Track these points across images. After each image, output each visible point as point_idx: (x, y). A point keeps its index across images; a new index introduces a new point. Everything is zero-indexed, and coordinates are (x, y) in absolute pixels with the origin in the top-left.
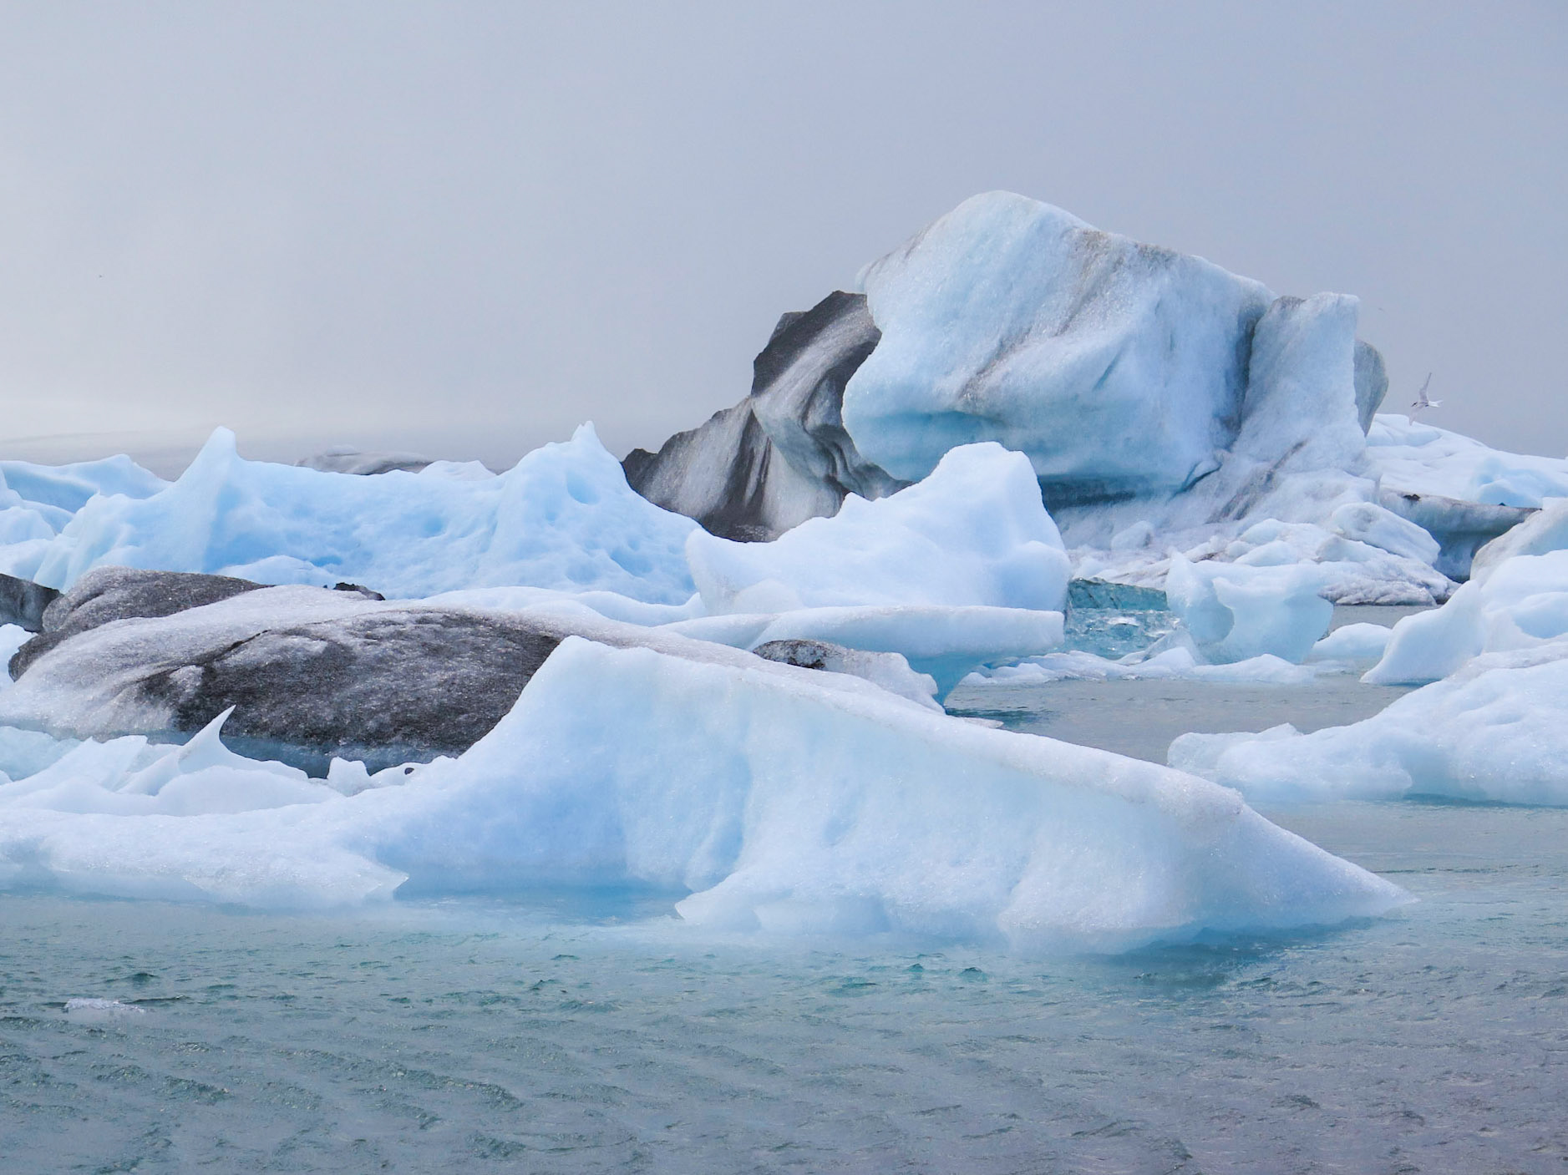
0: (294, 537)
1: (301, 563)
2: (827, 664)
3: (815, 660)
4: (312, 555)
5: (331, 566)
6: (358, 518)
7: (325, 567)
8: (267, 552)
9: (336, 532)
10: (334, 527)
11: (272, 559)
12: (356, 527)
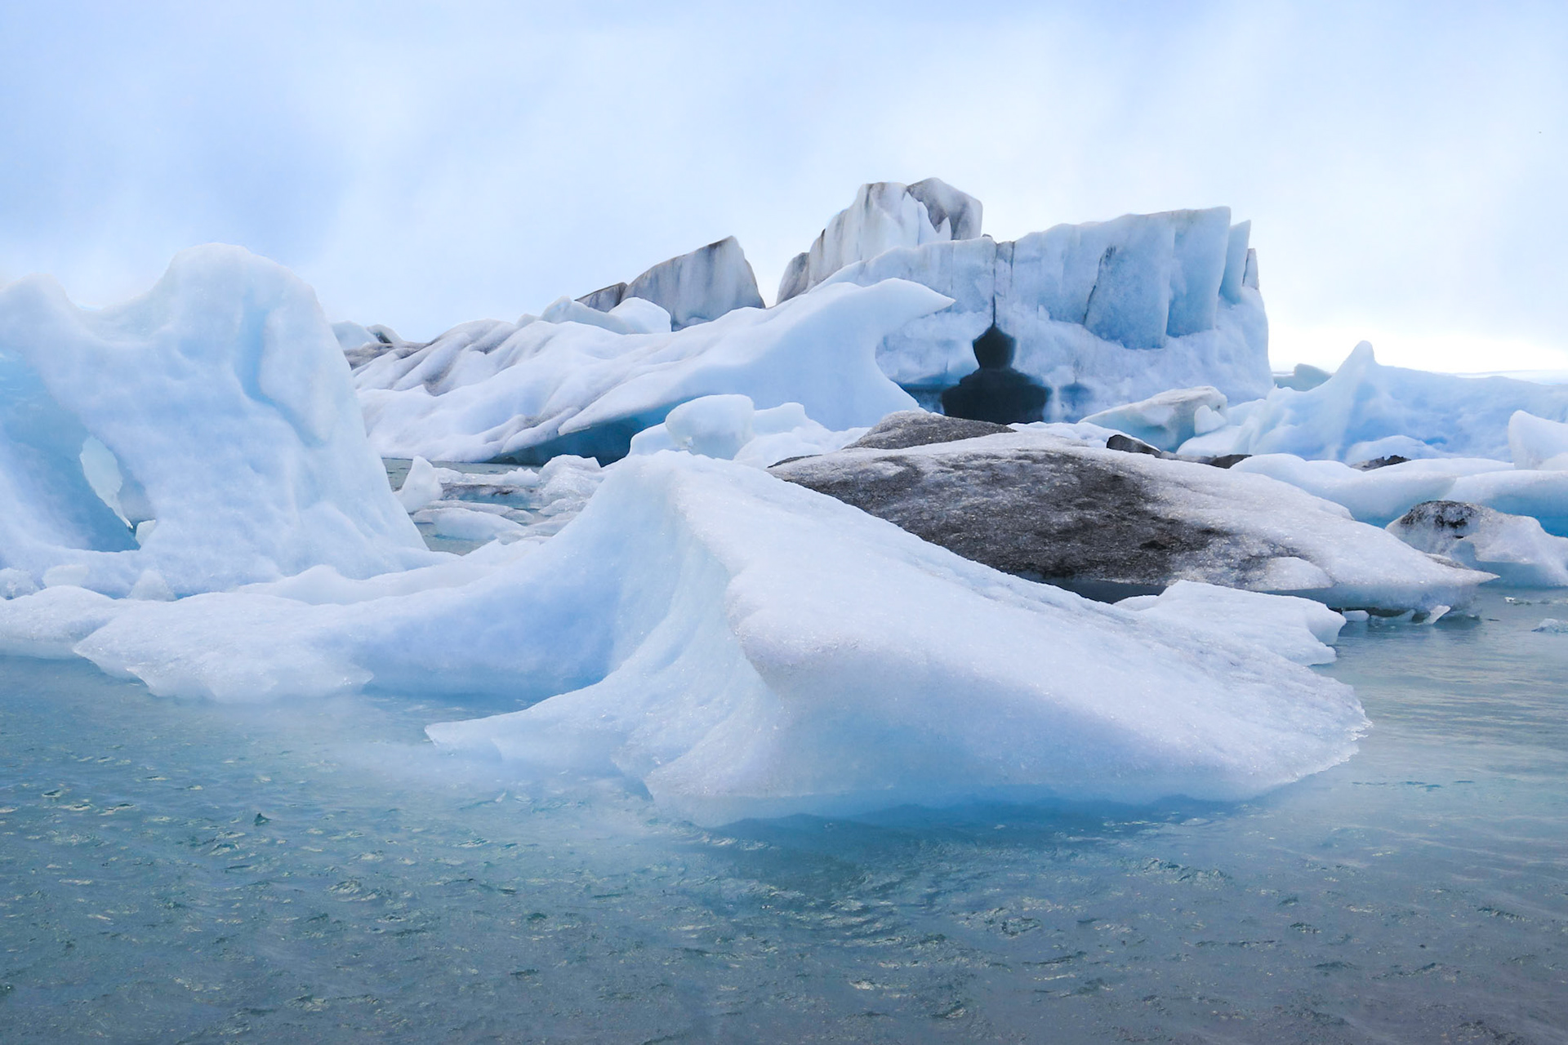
0: (1413, 423)
1: (1415, 442)
2: (1469, 523)
3: (1459, 519)
4: (1425, 436)
5: (1440, 444)
6: (1462, 410)
7: (1434, 445)
8: (1394, 432)
9: (1443, 420)
10: (1442, 416)
11: (1393, 437)
12: (1460, 416)
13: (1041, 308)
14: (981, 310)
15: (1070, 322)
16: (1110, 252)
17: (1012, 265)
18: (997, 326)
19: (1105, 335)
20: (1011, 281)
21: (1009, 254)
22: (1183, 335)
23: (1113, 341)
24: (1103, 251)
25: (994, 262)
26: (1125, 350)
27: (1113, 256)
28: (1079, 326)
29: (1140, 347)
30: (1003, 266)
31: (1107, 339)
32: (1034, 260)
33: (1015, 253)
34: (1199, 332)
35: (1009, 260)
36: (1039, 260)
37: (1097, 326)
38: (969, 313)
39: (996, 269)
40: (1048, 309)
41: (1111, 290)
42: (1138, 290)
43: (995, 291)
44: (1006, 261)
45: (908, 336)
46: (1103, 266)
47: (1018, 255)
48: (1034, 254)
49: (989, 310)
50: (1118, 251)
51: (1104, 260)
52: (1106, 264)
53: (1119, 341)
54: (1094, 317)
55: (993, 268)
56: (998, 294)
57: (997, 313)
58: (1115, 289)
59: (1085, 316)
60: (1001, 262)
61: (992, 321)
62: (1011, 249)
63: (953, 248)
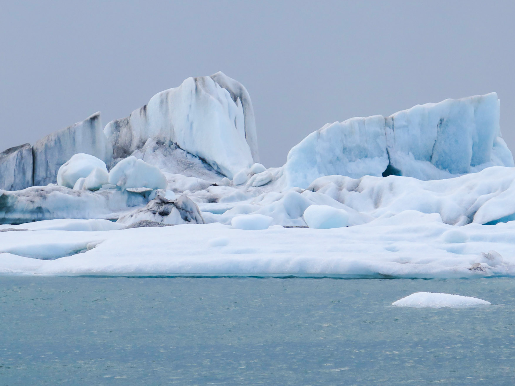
13: (410, 153)
14: (382, 156)
15: (423, 160)
16: (441, 120)
17: (393, 130)
18: (391, 165)
19: (441, 167)
20: (394, 139)
21: (391, 124)
22: (477, 165)
23: (444, 170)
24: (438, 121)
25: (385, 129)
26: (450, 174)
27: (443, 123)
28: (428, 163)
29: (458, 173)
30: (389, 130)
31: (441, 169)
32: (404, 127)
33: (395, 123)
34: (484, 163)
35: (391, 127)
36: (407, 127)
37: (437, 162)
38: (377, 158)
39: (386, 133)
40: (413, 153)
41: (443, 142)
42: (456, 141)
43: (387, 145)
44: (390, 128)
45: (350, 172)
46: (439, 129)
47: (396, 124)
48: (405, 123)
49: (386, 156)
50: (445, 120)
51: (439, 125)
52: (440, 128)
53: (447, 170)
54: (435, 158)
55: (385, 132)
56: (389, 146)
57: (391, 157)
58: (445, 141)
59: (431, 157)
60: (388, 128)
61: (389, 162)
62: (392, 121)
63: (364, 122)
